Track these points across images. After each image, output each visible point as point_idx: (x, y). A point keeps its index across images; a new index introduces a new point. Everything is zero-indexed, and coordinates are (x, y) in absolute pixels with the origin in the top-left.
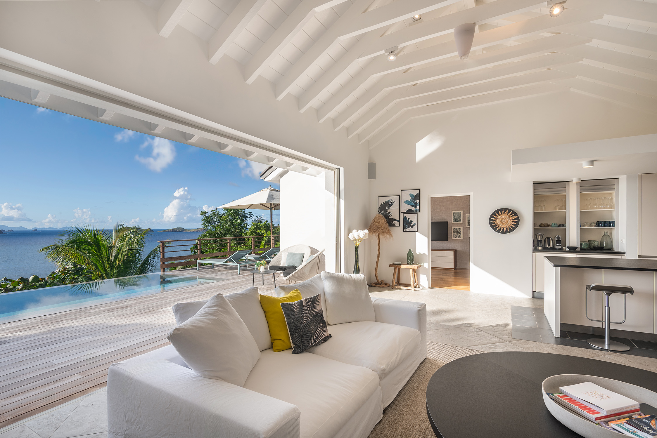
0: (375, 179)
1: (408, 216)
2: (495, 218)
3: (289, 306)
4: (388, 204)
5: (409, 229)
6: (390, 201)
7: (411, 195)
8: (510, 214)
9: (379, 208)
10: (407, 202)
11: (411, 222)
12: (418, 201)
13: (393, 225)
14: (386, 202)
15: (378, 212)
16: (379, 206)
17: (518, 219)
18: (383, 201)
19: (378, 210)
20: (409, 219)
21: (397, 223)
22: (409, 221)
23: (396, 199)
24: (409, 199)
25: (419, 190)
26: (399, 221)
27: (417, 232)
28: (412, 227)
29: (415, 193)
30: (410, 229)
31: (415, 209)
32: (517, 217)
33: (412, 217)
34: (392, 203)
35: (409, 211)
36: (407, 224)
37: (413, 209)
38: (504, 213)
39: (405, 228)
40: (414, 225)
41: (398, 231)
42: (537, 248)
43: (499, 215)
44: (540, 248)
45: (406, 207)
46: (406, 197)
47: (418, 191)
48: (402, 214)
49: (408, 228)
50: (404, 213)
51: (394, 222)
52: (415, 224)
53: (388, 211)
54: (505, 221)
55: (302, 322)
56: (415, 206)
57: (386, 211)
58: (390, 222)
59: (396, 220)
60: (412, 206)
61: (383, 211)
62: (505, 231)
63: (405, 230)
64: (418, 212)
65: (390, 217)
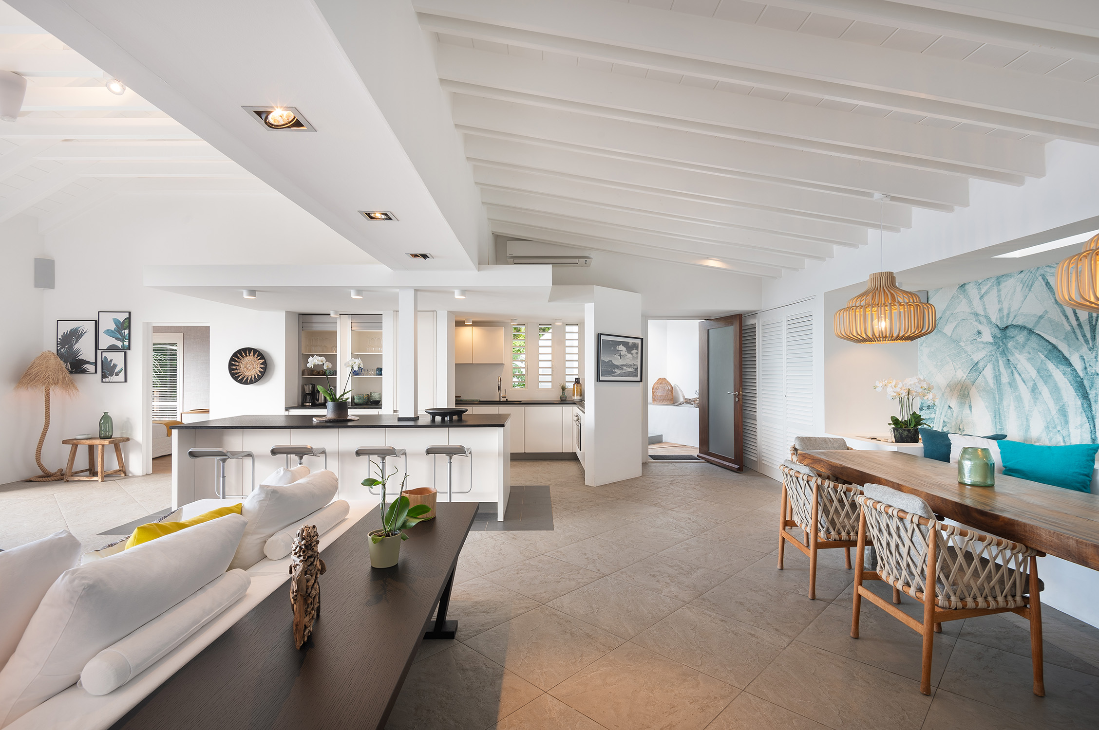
0: (53, 288)
1: (109, 356)
2: (237, 362)
4: (74, 335)
5: (111, 379)
6: (80, 329)
7: (116, 321)
8: (256, 356)
9: (59, 340)
10: (108, 332)
11: (115, 366)
12: (127, 332)
13: (84, 371)
14: (72, 330)
15: (57, 347)
16: (60, 337)
17: (265, 363)
18: (65, 328)
19: (57, 344)
20: (111, 361)
21: (91, 368)
22: (112, 365)
23: (89, 327)
24: (113, 327)
25: (130, 313)
26: (96, 364)
27: (124, 384)
28: (117, 374)
29: (122, 317)
30: (114, 378)
31: (121, 344)
32: (263, 360)
33: (117, 358)
34: (82, 333)
35: (112, 349)
36: (108, 371)
37: (119, 344)
38: (249, 355)
39: (104, 376)
40: (120, 372)
41: (92, 380)
42: (305, 404)
43: (243, 357)
44: (308, 404)
45: (106, 341)
46: (107, 323)
47: (127, 315)
48: (99, 352)
49: (110, 377)
50: (104, 351)
51: (85, 366)
52: (122, 371)
53: (76, 347)
54: (251, 367)
56: (122, 340)
57: (71, 347)
58: (77, 366)
59: (89, 363)
60: (117, 339)
61: (67, 346)
62: (249, 381)
63: (104, 380)
64: (128, 351)
65: (80, 358)
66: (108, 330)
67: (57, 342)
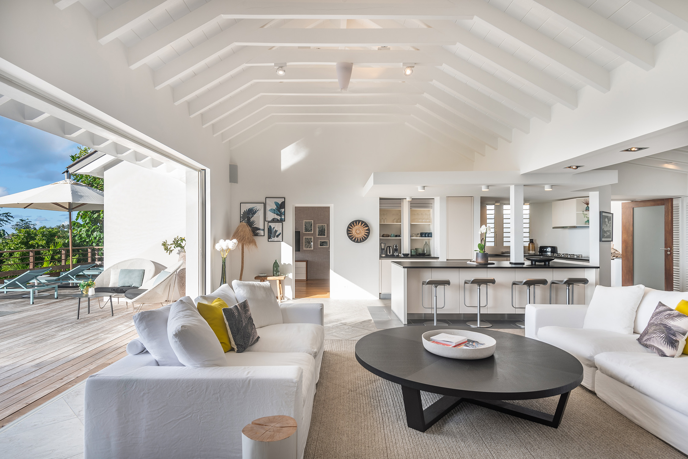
0: (237, 183)
1: (273, 225)
2: (351, 229)
3: (229, 310)
4: (251, 212)
5: (273, 239)
6: (254, 208)
7: (276, 204)
8: (362, 225)
9: (241, 215)
10: (271, 210)
11: (276, 231)
12: (283, 210)
13: (258, 235)
14: (249, 209)
15: (241, 219)
16: (242, 213)
17: (369, 230)
18: (245, 208)
20: (274, 228)
21: (262, 233)
22: (274, 231)
23: (260, 207)
24: (275, 207)
25: (285, 198)
26: (264, 230)
27: (282, 242)
28: (277, 236)
29: (280, 201)
30: (275, 239)
31: (280, 217)
32: (368, 228)
33: (276, 227)
34: (255, 211)
35: (274, 221)
36: (271, 234)
37: (279, 218)
38: (358, 225)
39: (269, 237)
41: (262, 241)
42: (382, 255)
43: (354, 226)
44: (383, 255)
45: (271, 216)
46: (271, 205)
47: (283, 200)
48: (266, 223)
49: (273, 238)
50: (269, 222)
51: (258, 231)
52: (280, 234)
53: (252, 219)
54: (359, 231)
55: (242, 324)
56: (281, 216)
57: (249, 219)
58: (255, 231)
59: (260, 229)
60: (277, 214)
61: (246, 219)
62: (359, 240)
63: (270, 240)
64: (283, 222)
65: (254, 226)
66: (271, 209)
67: (240, 216)
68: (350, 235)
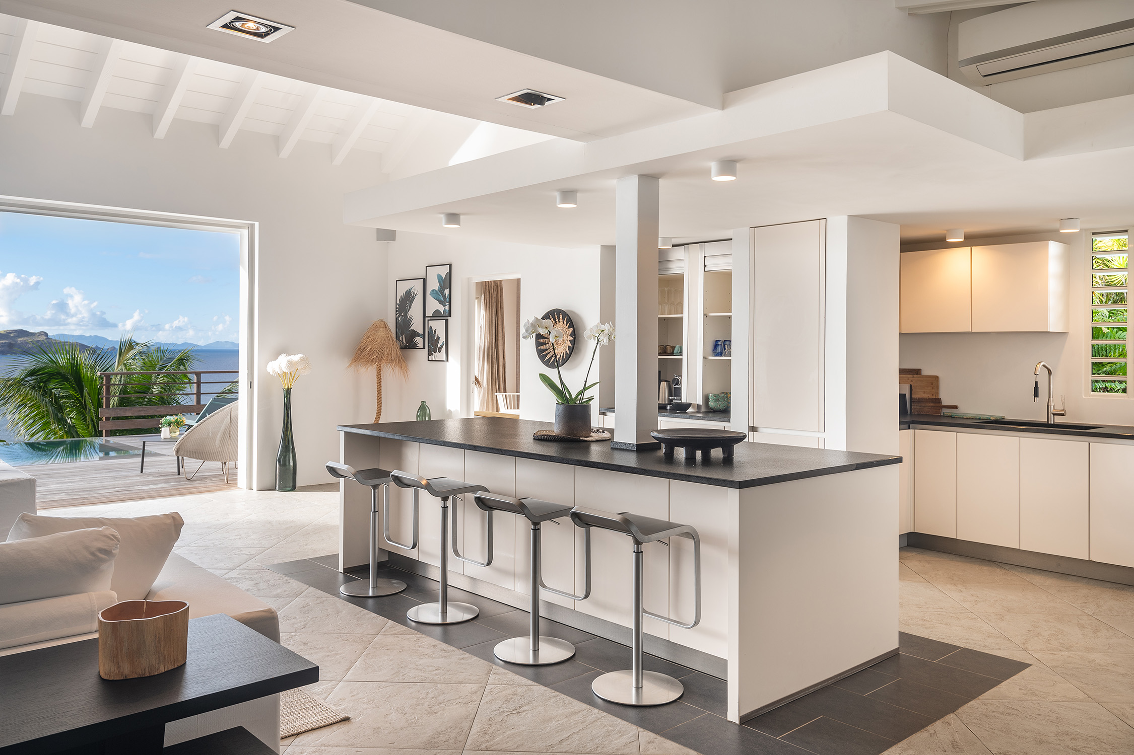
0: (395, 241)
1: (434, 325)
4: (408, 299)
5: (435, 356)
6: (412, 290)
7: (439, 277)
8: (565, 322)
9: (397, 306)
10: (433, 293)
11: (438, 338)
12: (448, 291)
13: (414, 346)
14: (406, 292)
15: (396, 314)
16: (398, 301)
17: (575, 334)
18: (403, 288)
19: (396, 312)
20: (435, 331)
21: (419, 340)
22: (436, 338)
23: (417, 287)
24: (437, 286)
25: (450, 265)
26: (424, 336)
27: (447, 363)
28: (440, 351)
29: (444, 272)
30: (437, 356)
31: (443, 308)
33: (438, 326)
34: (413, 296)
35: (437, 315)
36: (433, 343)
37: (441, 308)
38: (558, 321)
39: (430, 354)
40: (442, 346)
41: (420, 358)
43: (552, 324)
45: (431, 305)
46: (433, 282)
47: (448, 269)
48: (426, 320)
49: (434, 354)
50: (430, 318)
51: (416, 339)
53: (409, 314)
56: (445, 304)
57: (406, 314)
58: (411, 339)
59: (418, 335)
60: (440, 301)
61: (403, 314)
63: (430, 357)
64: (449, 318)
65: (412, 328)
66: (433, 290)
67: (396, 308)
68: (542, 348)
